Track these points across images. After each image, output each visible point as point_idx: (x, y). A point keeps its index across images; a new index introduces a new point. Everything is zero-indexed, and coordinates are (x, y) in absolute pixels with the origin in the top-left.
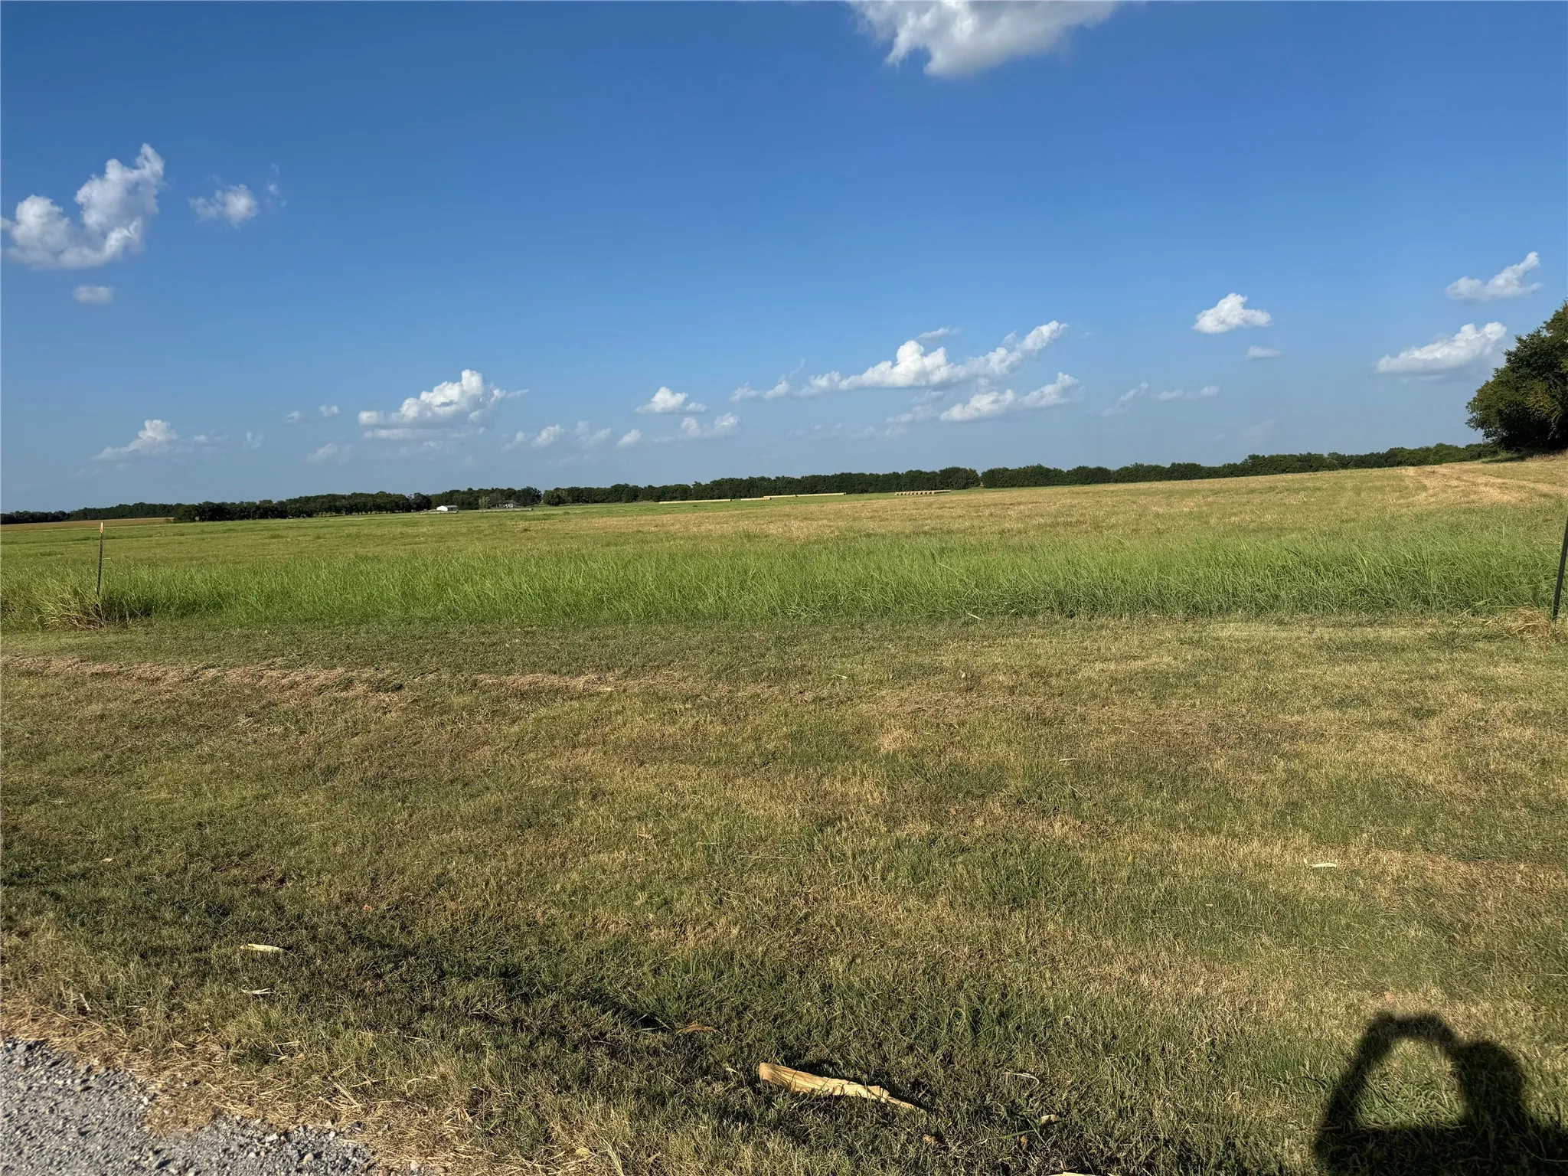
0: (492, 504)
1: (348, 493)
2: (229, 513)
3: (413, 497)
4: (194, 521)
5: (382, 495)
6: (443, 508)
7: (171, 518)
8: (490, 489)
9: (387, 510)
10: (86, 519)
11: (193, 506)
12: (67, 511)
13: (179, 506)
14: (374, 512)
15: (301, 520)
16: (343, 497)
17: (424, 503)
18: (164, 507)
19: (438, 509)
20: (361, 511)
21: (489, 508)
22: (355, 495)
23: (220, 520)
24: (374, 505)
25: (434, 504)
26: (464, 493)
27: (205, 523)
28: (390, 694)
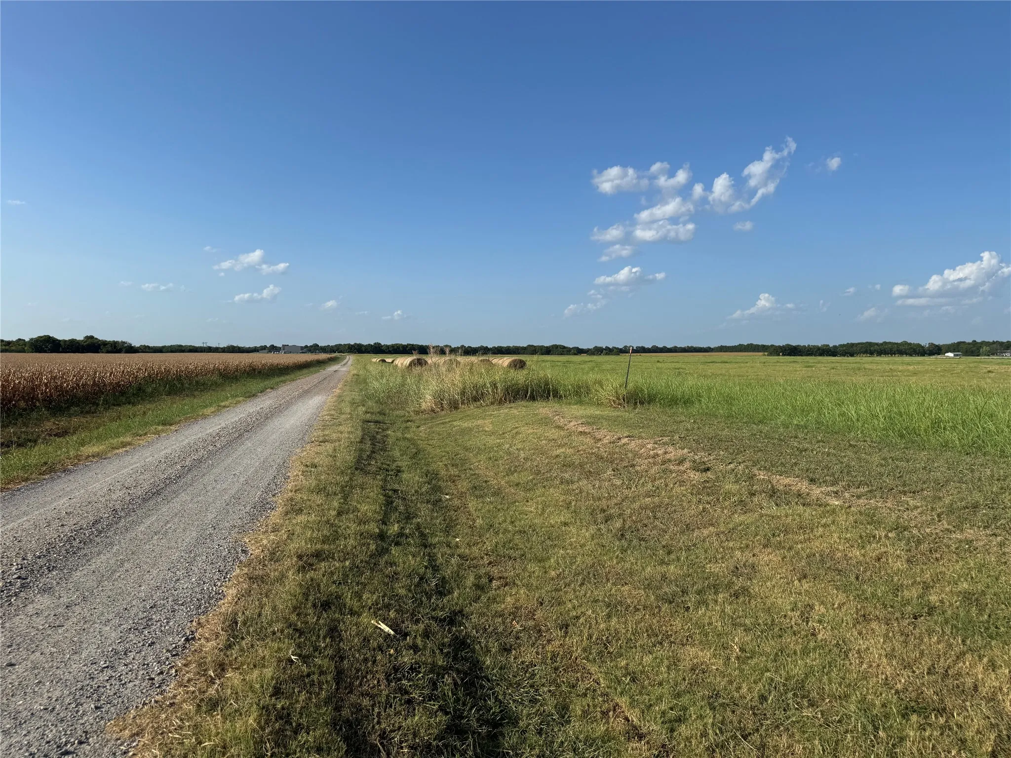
0: (992, 353)
1: (881, 342)
2: (800, 352)
3: (927, 346)
4: (779, 355)
5: (905, 343)
6: (951, 355)
7: (766, 353)
8: (991, 341)
9: (907, 354)
10: (721, 352)
11: (779, 346)
12: (712, 347)
13: (772, 346)
14: (897, 355)
15: (846, 358)
16: (877, 344)
17: (936, 350)
18: (764, 346)
19: (946, 354)
20: (888, 354)
21: (989, 355)
22: (885, 343)
23: (794, 356)
24: (897, 350)
25: (943, 351)
26: (969, 344)
27: (785, 357)
28: (697, 474)
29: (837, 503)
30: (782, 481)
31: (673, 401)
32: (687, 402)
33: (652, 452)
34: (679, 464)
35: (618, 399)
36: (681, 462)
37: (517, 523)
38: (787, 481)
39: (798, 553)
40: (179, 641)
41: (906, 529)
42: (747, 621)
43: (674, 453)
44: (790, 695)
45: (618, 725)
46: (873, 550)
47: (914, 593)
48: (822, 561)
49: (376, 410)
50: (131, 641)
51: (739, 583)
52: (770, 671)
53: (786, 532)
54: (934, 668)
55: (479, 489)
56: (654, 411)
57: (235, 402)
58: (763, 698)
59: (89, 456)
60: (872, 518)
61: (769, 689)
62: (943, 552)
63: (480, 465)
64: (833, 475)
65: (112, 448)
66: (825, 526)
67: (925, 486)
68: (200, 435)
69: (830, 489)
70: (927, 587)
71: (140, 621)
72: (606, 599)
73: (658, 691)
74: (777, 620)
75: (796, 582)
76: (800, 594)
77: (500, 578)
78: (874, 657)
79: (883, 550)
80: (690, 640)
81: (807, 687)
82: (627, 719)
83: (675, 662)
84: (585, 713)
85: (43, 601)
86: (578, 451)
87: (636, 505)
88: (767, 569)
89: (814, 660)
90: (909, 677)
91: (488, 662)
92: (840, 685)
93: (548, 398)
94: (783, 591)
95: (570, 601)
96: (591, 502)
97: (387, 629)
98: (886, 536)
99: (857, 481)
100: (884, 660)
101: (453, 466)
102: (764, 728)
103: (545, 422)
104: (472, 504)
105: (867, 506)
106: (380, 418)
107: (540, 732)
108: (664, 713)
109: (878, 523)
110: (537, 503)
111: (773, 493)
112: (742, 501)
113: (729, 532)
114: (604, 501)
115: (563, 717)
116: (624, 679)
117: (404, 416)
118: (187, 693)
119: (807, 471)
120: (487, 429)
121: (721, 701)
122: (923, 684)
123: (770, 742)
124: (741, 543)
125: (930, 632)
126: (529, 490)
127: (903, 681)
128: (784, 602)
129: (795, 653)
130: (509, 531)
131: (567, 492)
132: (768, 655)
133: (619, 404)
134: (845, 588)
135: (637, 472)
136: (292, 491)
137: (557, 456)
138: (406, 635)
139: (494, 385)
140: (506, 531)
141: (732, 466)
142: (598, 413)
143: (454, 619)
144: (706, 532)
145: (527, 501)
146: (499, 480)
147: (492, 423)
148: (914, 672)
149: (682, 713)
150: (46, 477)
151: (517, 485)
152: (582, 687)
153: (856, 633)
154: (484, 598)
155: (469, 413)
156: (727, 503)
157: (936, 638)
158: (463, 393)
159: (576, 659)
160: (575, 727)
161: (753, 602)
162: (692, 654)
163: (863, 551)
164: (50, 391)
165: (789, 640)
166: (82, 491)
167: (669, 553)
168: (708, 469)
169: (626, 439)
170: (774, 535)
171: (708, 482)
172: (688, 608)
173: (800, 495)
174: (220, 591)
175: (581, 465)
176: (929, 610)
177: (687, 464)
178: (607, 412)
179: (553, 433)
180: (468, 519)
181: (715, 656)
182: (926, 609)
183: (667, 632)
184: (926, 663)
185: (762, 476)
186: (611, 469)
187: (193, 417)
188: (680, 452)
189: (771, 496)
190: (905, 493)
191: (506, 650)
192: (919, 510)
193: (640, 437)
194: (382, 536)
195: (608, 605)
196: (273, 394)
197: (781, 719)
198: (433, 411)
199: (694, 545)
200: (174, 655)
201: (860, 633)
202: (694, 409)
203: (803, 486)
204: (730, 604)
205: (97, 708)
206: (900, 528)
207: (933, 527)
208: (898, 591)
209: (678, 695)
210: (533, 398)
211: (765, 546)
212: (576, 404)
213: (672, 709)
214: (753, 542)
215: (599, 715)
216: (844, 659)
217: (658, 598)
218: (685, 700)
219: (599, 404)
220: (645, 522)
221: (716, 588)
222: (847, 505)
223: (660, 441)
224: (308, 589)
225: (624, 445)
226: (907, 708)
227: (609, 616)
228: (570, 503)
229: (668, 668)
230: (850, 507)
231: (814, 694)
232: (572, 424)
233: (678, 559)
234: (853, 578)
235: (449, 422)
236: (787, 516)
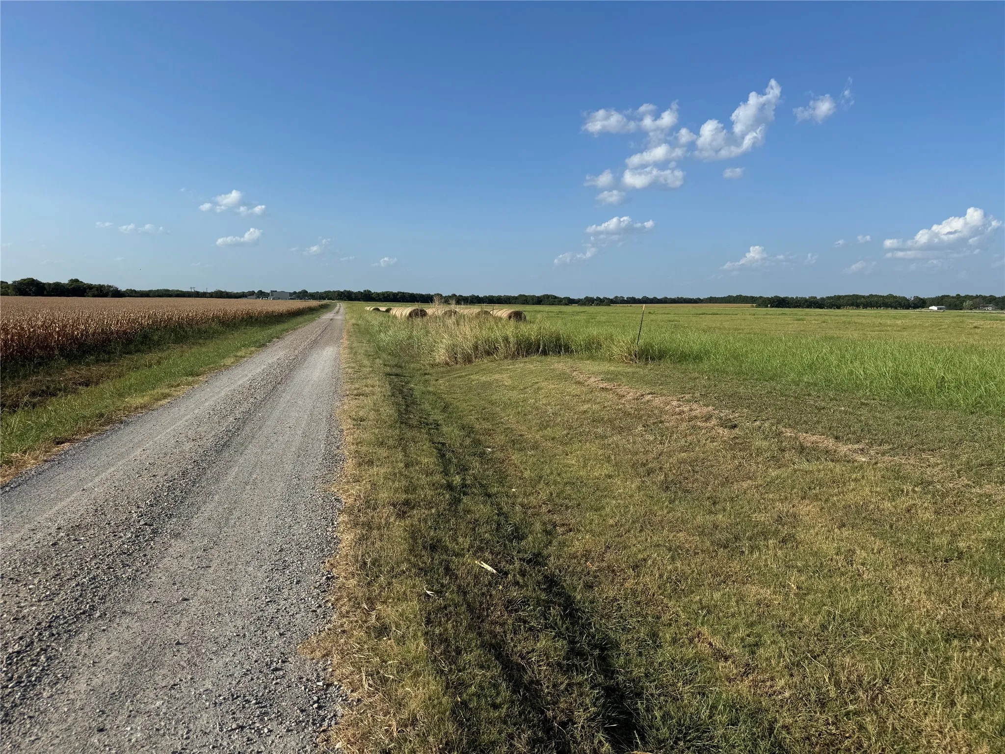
0: (974, 307)
1: (867, 294)
2: (788, 303)
3: (912, 299)
4: (767, 307)
5: (891, 296)
6: (934, 308)
7: (755, 305)
8: (975, 295)
9: (892, 307)
10: (711, 303)
11: (768, 298)
12: (702, 298)
13: (761, 297)
14: (882, 308)
15: (832, 310)
16: (863, 297)
17: (920, 304)
18: (753, 297)
19: (930, 308)
20: (874, 307)
21: (971, 309)
22: (871, 296)
23: (782, 307)
24: (883, 303)
25: (928, 303)
26: (953, 297)
27: (773, 309)
28: (725, 430)
29: (864, 460)
30: (808, 439)
31: (683, 357)
32: (698, 358)
33: (677, 409)
34: (706, 421)
35: (629, 355)
36: (708, 418)
37: (564, 475)
38: (814, 438)
39: (834, 504)
40: (320, 579)
41: (930, 483)
42: (799, 565)
43: (699, 410)
44: (847, 624)
45: (704, 648)
46: (904, 502)
47: (945, 540)
48: (858, 512)
49: (392, 363)
50: (278, 579)
51: (785, 531)
52: (827, 605)
53: (821, 486)
54: (968, 603)
55: (517, 443)
56: (665, 367)
57: (249, 352)
58: (824, 627)
59: (136, 408)
60: (897, 474)
61: (829, 620)
62: (966, 505)
63: (510, 418)
64: (854, 433)
65: (155, 399)
66: (856, 480)
67: (941, 444)
68: (232, 387)
69: (856, 446)
70: (954, 535)
71: (277, 563)
72: (667, 544)
73: (733, 622)
74: (825, 563)
75: (836, 530)
76: (842, 540)
77: (563, 525)
78: (915, 594)
79: (911, 502)
80: (750, 579)
81: (862, 617)
82: (710, 644)
83: (741, 599)
84: (674, 641)
85: (178, 546)
86: (604, 407)
87: (673, 460)
88: (807, 518)
89: (863, 596)
90: (947, 610)
91: (579, 597)
92: (890, 616)
93: (559, 353)
94: (827, 538)
95: (634, 545)
96: (629, 456)
97: (490, 568)
98: (913, 491)
99: (878, 438)
100: (924, 597)
101: (484, 420)
102: (829, 650)
103: (563, 377)
104: (515, 457)
105: (892, 463)
106: (399, 371)
107: (640, 654)
108: (743, 640)
109: (905, 479)
110: (577, 456)
111: (802, 449)
112: (774, 457)
113: (767, 485)
114: (641, 455)
115: (655, 643)
116: (700, 611)
117: (421, 369)
118: (352, 622)
119: (830, 429)
120: (506, 384)
121: (788, 629)
122: (960, 615)
123: (837, 662)
124: (780, 496)
125: (961, 573)
126: (566, 444)
127: (942, 613)
128: (829, 548)
129: (846, 590)
130: (559, 483)
131: (603, 447)
132: (823, 592)
133: (631, 360)
134: (882, 536)
135: (667, 428)
136: (353, 444)
137: (585, 412)
138: (506, 574)
139: (506, 339)
140: (556, 483)
141: (758, 423)
142: (612, 368)
143: (537, 560)
144: (745, 485)
145: (567, 455)
146: (533, 434)
147: (510, 377)
148: (950, 606)
149: (757, 639)
150: (108, 428)
151: (553, 439)
152: (665, 618)
153: (895, 574)
154: (555, 543)
155: (483, 367)
156: (760, 459)
157: (967, 578)
158: (476, 348)
159: (654, 595)
160: (668, 651)
161: (801, 548)
162: (753, 591)
163: (893, 503)
164: (62, 339)
165: (838, 580)
166: (151, 443)
167: (714, 503)
168: (735, 426)
169: (650, 396)
170: (810, 488)
171: (737, 438)
172: (743, 552)
173: (827, 452)
174: (335, 536)
175: (611, 421)
176: (958, 554)
177: (714, 422)
178: (621, 368)
179: (574, 389)
180: (515, 470)
181: (775, 593)
182: (956, 555)
183: (728, 572)
184: (960, 598)
185: (789, 433)
186: (641, 425)
187: (215, 367)
188: (705, 410)
189: (801, 453)
190: (924, 451)
191: (589, 587)
192: (940, 467)
193: (662, 395)
194: (450, 487)
195: (670, 550)
196: (281, 343)
197: (842, 644)
198: (447, 364)
199: (737, 497)
200: (323, 592)
201: (899, 574)
202: (705, 365)
203: (830, 443)
204: (781, 548)
205: (281, 634)
206: (925, 483)
207: (955, 482)
208: (929, 538)
209: (752, 625)
210: (545, 353)
211: (803, 498)
212: (588, 359)
213: (748, 636)
214: (791, 494)
215: (687, 641)
216: (889, 595)
217: (712, 543)
218: (758, 629)
219: (610, 360)
220: (686, 475)
221: (765, 535)
222: (873, 461)
223: (682, 398)
224: (413, 534)
225: (648, 401)
226: (949, 635)
227: (673, 558)
228: (609, 457)
229: (737, 602)
230: (876, 463)
231: (867, 624)
232: (592, 379)
233: (724, 510)
234: (888, 527)
235: (466, 375)
236: (819, 471)
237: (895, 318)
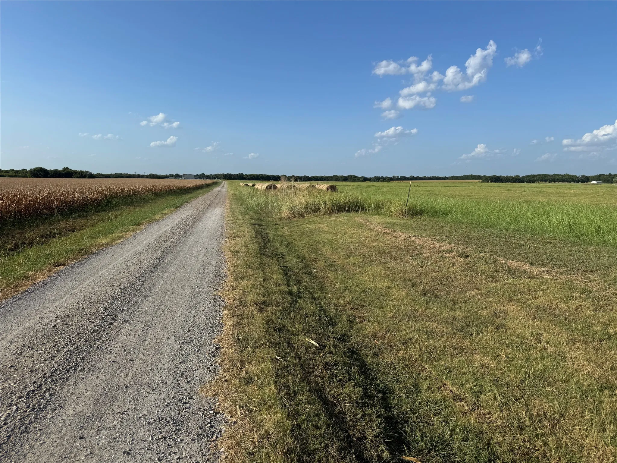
1: (552, 174)
2: (502, 180)
3: (581, 177)
4: (488, 182)
5: (567, 175)
6: (595, 182)
7: (481, 181)
9: (567, 182)
10: (453, 179)
11: (489, 176)
12: (447, 177)
13: (484, 176)
14: (561, 182)
15: (529, 184)
16: (549, 175)
17: (586, 179)
18: (479, 176)
19: (592, 182)
20: (556, 182)
22: (554, 174)
23: (498, 182)
24: (562, 179)
25: (590, 180)
26: (607, 175)
27: (492, 183)
28: (462, 258)
29: (548, 277)
30: (514, 264)
31: (435, 214)
32: (445, 214)
33: (431, 246)
34: (449, 253)
35: (402, 212)
36: (451, 252)
37: (360, 286)
38: (517, 264)
39: (529, 305)
40: (212, 349)
41: (590, 292)
42: (507, 342)
43: (445, 246)
44: (537, 380)
45: (447, 393)
46: (574, 304)
47: (600, 327)
48: (545, 310)
49: (256, 217)
50: (187, 349)
51: (498, 322)
52: (525, 368)
53: (521, 293)
54: (614, 367)
55: (332, 266)
56: (424, 219)
57: (170, 211)
58: (522, 381)
59: (103, 245)
60: (570, 286)
61: (526, 377)
62: (614, 306)
63: (327, 251)
64: (543, 261)
65: (114, 240)
66: (543, 290)
67: (598, 268)
68: (160, 232)
69: (543, 269)
70: (606, 325)
71: (186, 338)
72: (424, 329)
73: (465, 377)
74: (523, 341)
75: (530, 321)
76: (534, 327)
77: (360, 317)
78: (581, 361)
79: (578, 304)
80: (476, 351)
81: (546, 376)
82: (451, 391)
83: (470, 363)
84: (429, 389)
85: (127, 328)
86: (386, 244)
87: (429, 277)
88: (513, 314)
89: (548, 362)
90: (601, 371)
91: (369, 362)
92: (564, 375)
93: (358, 211)
94: (525, 326)
95: (404, 330)
96: (401, 275)
97: (315, 343)
98: (580, 297)
99: (558, 264)
100: (586, 363)
101: (311, 252)
102: (526, 396)
103: (360, 226)
104: (331, 275)
105: (566, 279)
106: (260, 222)
107: (407, 397)
108: (471, 389)
109: (575, 289)
110: (369, 275)
111: (509, 271)
112: (492, 275)
113: (487, 293)
114: (409, 274)
115: (417, 390)
116: (445, 371)
117: (273, 221)
118: (231, 375)
119: (527, 258)
120: (325, 230)
121: (500, 382)
122: (609, 375)
123: (531, 403)
124: (496, 299)
125: (610, 349)
126: (362, 267)
127: (598, 373)
128: (527, 332)
129: (537, 358)
130: (357, 291)
131: (385, 269)
132: (522, 360)
133: (403, 215)
134: (560, 325)
135: (425, 257)
136: (232, 267)
137: (374, 247)
138: (325, 347)
139: (325, 203)
140: (355, 291)
141: (482, 254)
142: (391, 220)
143: (344, 338)
144: (474, 293)
145: (363, 274)
146: (342, 261)
147: (328, 226)
148: (603, 369)
149: (480, 388)
150: (86, 257)
151: (354, 264)
152: (423, 375)
153: (568, 349)
154: (355, 328)
155: (311, 219)
156: (483, 277)
157: (614, 352)
158: (306, 208)
159: (416, 361)
160: (424, 395)
161: (508, 332)
162: (478, 358)
163: (567, 305)
164: (59, 203)
165: (532, 352)
166: (111, 266)
167: (454, 304)
168: (468, 256)
169: (414, 238)
170: (514, 295)
171: (469, 264)
172: (472, 334)
173: (525, 272)
174: (221, 323)
175: (390, 253)
176: (608, 336)
177: (454, 253)
178: (396, 220)
179: (367, 233)
180: (331, 283)
181: (492, 360)
182: (607, 337)
183: (462, 347)
184: (609, 365)
185: (501, 260)
186: (409, 256)
187: (149, 220)
188: (449, 246)
189: (509, 273)
190: (587, 272)
191: (376, 355)
192: (597, 282)
193: (422, 237)
194: (290, 293)
195: (426, 333)
196: (189, 206)
197: (534, 392)
198: (289, 218)
199: (469, 300)
200: (214, 356)
201: (571, 349)
202: (449, 218)
203: (527, 267)
204: (496, 332)
205: (188, 382)
206: (587, 292)
207: (607, 292)
208: (590, 326)
209: (477, 380)
210: (349, 211)
211: (510, 301)
212: (376, 215)
213: (475, 386)
214: (503, 299)
215: (436, 389)
216: (564, 362)
217: (453, 329)
218: (481, 382)
219: (390, 215)
220: (437, 287)
221: (486, 324)
222: (555, 278)
223: (435, 239)
224: (268, 322)
225: (413, 241)
226: (602, 387)
227: (428, 338)
228: (389, 275)
229: (468, 365)
230: (556, 279)
231: (550, 380)
232: (378, 227)
233: (461, 308)
234: (563, 319)
235: (301, 225)
236: (520, 284)
237: (569, 188)
